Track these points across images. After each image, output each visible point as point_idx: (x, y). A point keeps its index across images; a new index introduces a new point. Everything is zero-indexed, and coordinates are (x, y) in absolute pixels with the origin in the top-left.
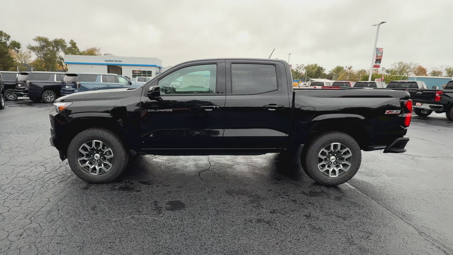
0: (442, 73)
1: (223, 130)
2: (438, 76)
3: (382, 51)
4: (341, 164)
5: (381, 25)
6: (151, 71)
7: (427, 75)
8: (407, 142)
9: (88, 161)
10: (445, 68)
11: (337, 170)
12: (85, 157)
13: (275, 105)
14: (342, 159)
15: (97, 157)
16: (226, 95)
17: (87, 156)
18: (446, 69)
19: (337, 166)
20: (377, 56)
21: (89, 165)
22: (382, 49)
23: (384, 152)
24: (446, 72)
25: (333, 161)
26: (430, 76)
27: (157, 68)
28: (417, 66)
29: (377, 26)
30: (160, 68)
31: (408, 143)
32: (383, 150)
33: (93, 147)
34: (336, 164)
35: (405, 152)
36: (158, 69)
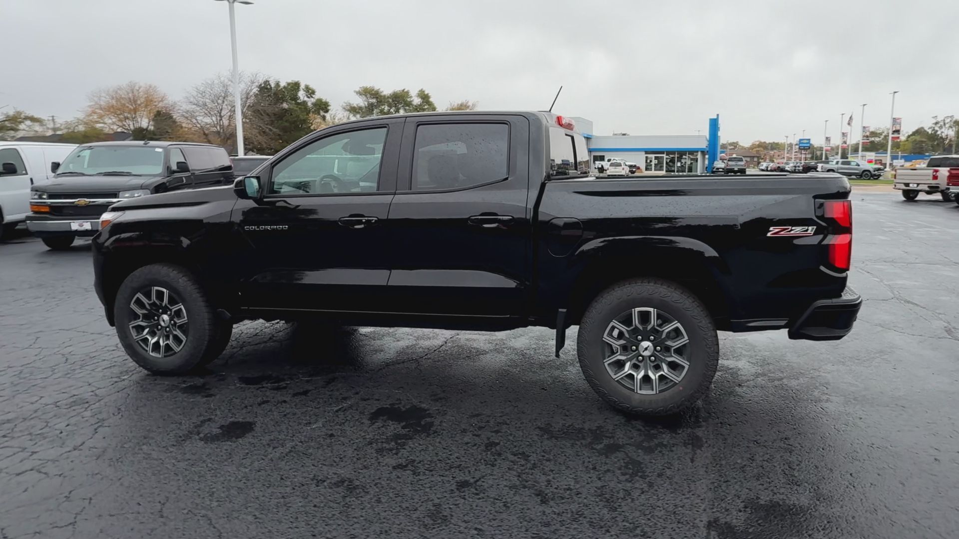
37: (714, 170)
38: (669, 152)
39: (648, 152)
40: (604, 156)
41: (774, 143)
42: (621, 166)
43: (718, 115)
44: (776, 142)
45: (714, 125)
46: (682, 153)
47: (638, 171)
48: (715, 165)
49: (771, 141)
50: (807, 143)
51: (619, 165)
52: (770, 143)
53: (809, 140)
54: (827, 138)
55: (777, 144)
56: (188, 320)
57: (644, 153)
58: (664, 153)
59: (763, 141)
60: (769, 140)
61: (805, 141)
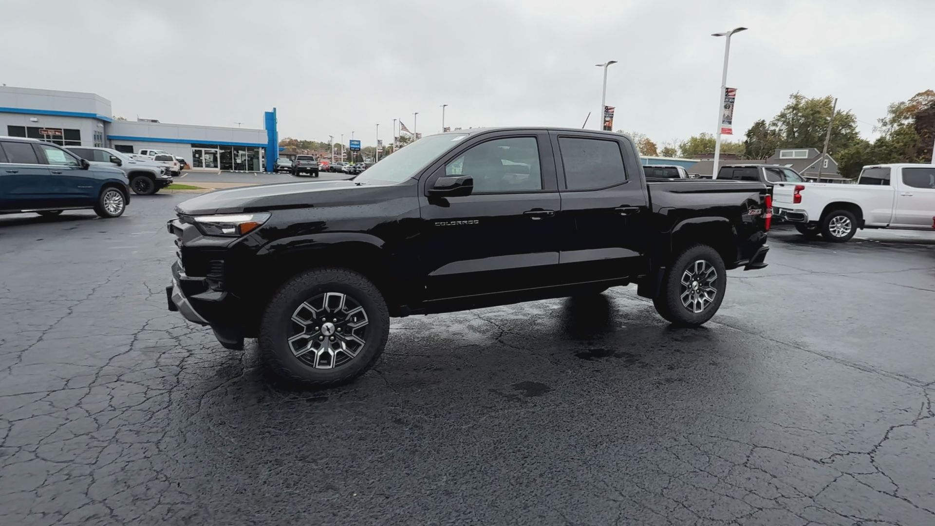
0: (676, 151)
1: (557, 254)
2: (672, 156)
3: (613, 112)
4: (706, 291)
5: (609, 66)
6: (78, 131)
7: (657, 155)
8: (765, 253)
9: (312, 341)
10: (679, 143)
11: (701, 301)
12: (304, 332)
13: (629, 206)
14: (706, 284)
15: (328, 329)
16: (559, 192)
17: (310, 329)
18: (681, 147)
19: (702, 296)
20: (605, 121)
21: (312, 349)
22: (613, 108)
23: (745, 269)
24: (680, 150)
25: (696, 288)
26: (661, 157)
27: (95, 122)
28: (643, 140)
29: (603, 67)
30: (106, 123)
31: (768, 254)
32: (744, 267)
33: (323, 309)
34: (700, 292)
35: (766, 267)
36: (101, 125)
37: (279, 168)
38: (223, 146)
39: (194, 145)
40: (132, 147)
41: (306, 141)
42: (172, 160)
43: (275, 109)
44: (308, 140)
45: (271, 119)
46: (239, 147)
47: (186, 167)
48: (279, 164)
49: (303, 140)
50: (357, 145)
51: (170, 159)
52: (301, 142)
53: (359, 141)
54: (379, 141)
55: (310, 143)
56: (369, 322)
57: (190, 146)
58: (217, 148)
59: (294, 139)
60: (300, 139)
61: (356, 143)
